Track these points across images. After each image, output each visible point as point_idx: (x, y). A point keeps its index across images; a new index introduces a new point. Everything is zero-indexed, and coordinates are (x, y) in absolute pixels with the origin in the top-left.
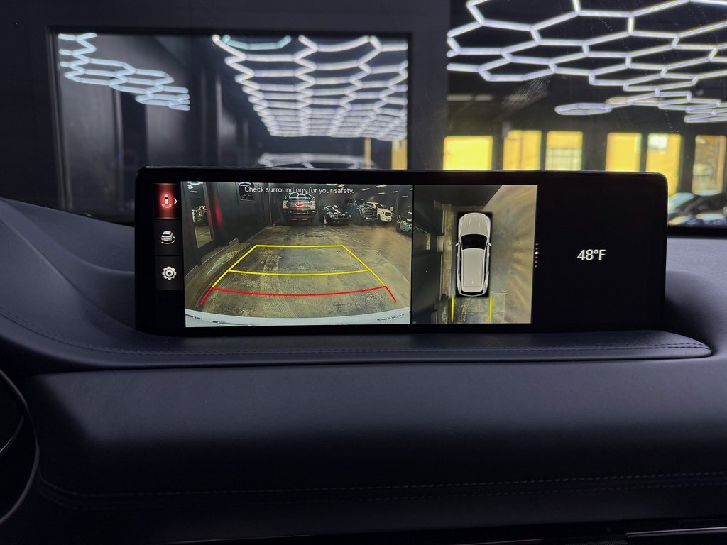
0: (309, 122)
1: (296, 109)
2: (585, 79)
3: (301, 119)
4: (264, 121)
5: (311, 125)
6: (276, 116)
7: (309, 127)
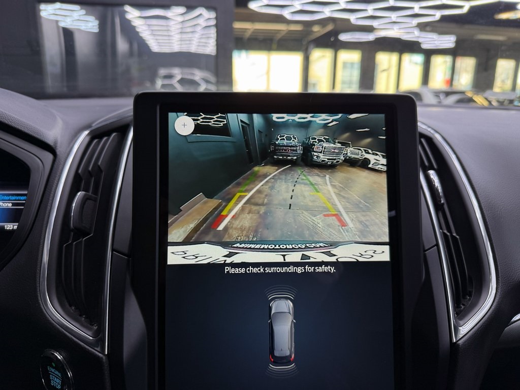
0: (179, 43)
1: (169, 36)
2: (348, 20)
3: (173, 41)
4: (147, 42)
5: (181, 44)
6: (157, 39)
7: (179, 46)
